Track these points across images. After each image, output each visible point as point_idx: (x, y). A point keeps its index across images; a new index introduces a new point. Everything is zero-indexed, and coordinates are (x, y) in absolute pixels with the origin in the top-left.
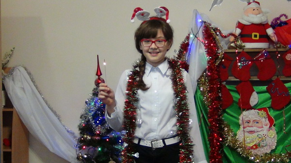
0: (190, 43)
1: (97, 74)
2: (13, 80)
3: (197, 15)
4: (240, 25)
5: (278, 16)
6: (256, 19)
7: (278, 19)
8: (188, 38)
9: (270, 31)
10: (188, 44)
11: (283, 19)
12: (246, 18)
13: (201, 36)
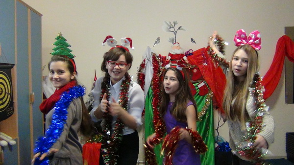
0: (146, 64)
1: (95, 80)
2: (46, 83)
3: (149, 49)
4: (170, 55)
5: (188, 50)
6: (179, 52)
7: (188, 51)
8: (144, 61)
9: (185, 58)
10: (144, 64)
11: (191, 52)
12: (173, 51)
13: (151, 60)
